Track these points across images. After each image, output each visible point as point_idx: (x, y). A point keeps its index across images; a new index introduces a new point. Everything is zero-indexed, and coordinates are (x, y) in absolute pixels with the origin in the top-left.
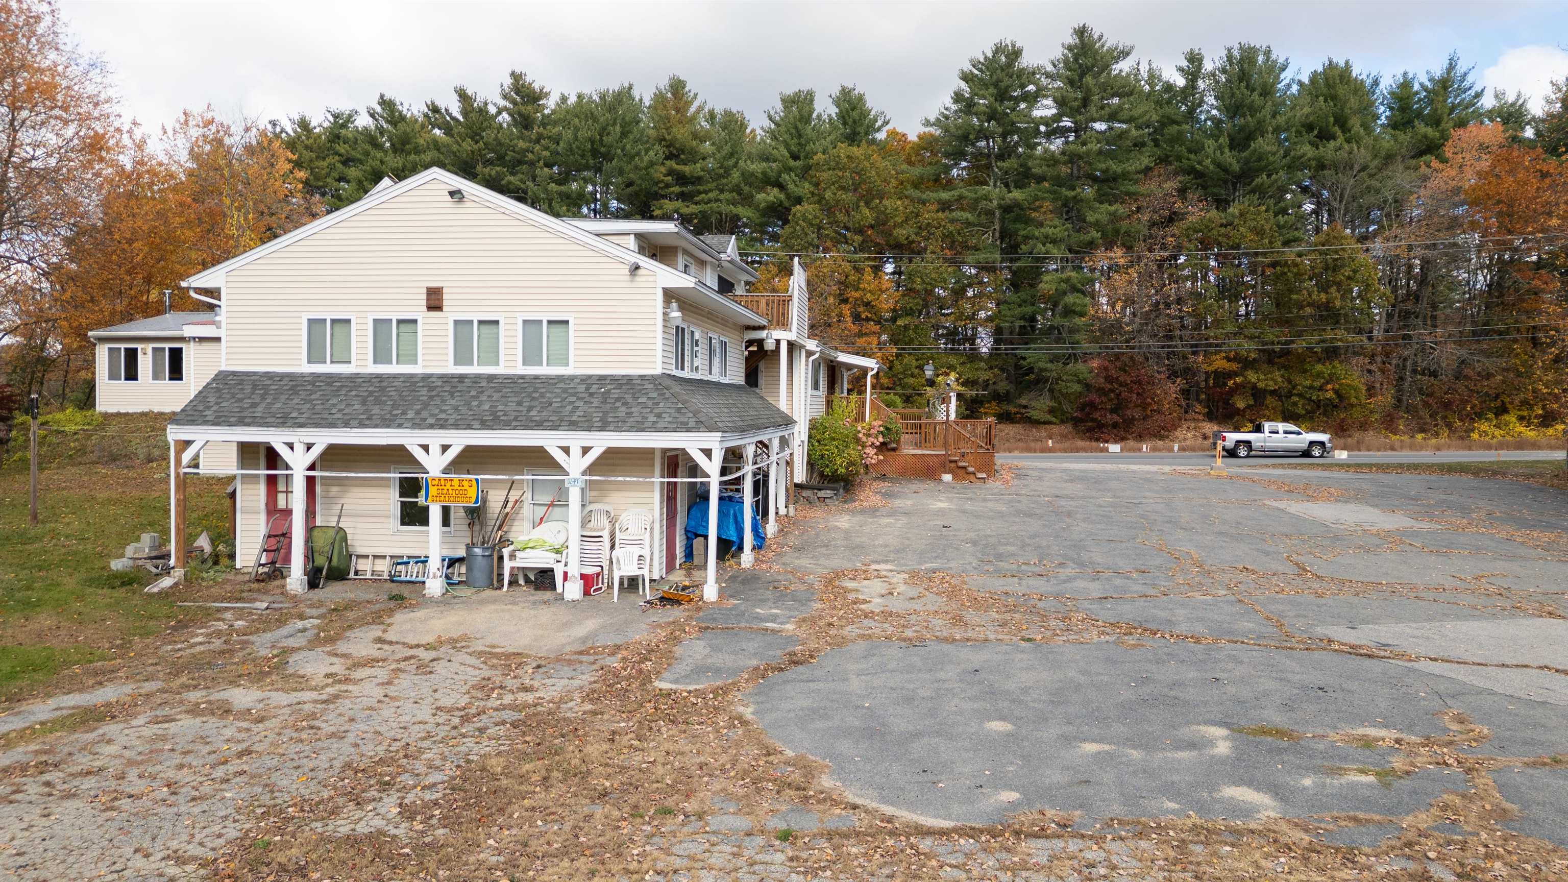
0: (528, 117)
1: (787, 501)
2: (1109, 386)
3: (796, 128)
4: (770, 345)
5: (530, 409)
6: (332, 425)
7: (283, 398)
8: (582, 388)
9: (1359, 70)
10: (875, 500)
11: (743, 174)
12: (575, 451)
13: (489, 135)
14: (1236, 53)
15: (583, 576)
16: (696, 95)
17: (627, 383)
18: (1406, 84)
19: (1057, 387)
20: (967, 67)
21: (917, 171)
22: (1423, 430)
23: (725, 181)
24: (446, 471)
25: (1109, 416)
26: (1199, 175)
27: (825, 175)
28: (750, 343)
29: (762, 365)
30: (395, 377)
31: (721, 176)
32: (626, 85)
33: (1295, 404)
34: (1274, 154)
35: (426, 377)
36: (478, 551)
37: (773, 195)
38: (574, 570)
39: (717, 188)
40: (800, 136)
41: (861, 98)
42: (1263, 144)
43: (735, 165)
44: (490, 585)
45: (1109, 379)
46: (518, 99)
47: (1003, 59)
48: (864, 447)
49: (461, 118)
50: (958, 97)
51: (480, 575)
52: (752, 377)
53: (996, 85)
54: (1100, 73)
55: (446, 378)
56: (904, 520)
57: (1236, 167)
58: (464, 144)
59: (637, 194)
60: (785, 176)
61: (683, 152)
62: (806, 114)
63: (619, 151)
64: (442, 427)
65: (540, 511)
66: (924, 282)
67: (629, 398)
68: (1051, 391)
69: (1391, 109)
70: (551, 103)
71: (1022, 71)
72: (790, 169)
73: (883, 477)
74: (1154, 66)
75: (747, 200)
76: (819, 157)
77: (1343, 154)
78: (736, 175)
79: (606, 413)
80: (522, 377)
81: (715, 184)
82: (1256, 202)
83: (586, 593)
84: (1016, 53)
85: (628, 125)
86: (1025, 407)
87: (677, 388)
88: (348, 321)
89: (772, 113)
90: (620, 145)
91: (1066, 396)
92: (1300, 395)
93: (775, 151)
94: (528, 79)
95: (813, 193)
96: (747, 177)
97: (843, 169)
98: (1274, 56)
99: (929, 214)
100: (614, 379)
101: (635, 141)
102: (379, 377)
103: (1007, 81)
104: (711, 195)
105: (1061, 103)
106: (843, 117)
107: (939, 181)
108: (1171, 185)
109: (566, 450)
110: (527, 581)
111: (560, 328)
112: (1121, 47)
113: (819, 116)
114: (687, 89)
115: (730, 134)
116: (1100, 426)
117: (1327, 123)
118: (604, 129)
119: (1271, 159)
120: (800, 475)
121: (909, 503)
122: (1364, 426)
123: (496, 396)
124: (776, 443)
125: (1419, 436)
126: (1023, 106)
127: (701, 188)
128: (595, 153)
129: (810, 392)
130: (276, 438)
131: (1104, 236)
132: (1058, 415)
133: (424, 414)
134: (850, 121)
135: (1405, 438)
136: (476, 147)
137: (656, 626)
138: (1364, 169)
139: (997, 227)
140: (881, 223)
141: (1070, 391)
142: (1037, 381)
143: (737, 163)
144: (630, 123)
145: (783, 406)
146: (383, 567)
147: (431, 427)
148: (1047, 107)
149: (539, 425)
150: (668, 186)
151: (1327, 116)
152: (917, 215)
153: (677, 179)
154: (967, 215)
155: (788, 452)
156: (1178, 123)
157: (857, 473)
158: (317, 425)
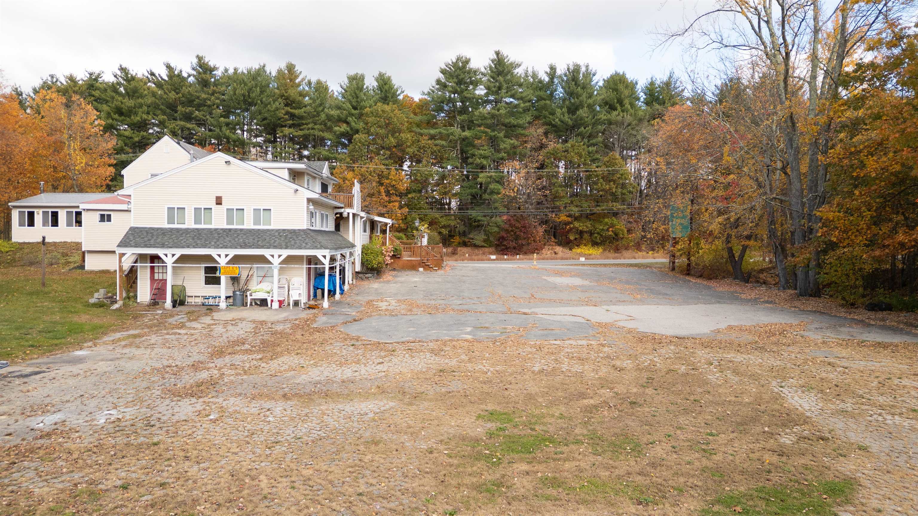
0: (207, 80)
1: (353, 278)
2: (511, 229)
3: (355, 93)
4: (345, 215)
5: (258, 241)
6: (183, 247)
7: (160, 237)
8: (277, 234)
9: (630, 76)
10: (390, 278)
11: (327, 115)
12: (276, 256)
13: (185, 90)
14: (572, 68)
15: (279, 301)
16: (301, 72)
17: (293, 232)
18: (652, 83)
19: (487, 229)
20: (443, 67)
21: (418, 118)
22: (653, 250)
23: (317, 118)
24: (227, 263)
25: (511, 243)
26: (554, 126)
27: (371, 119)
28: (337, 214)
29: (341, 222)
30: (204, 229)
31: (314, 116)
32: (262, 65)
33: (596, 237)
34: (587, 117)
35: (216, 230)
36: (238, 293)
37: (344, 127)
38: (276, 299)
39: (313, 122)
40: (357, 97)
41: (389, 78)
42: (583, 113)
43: (323, 110)
44: (243, 305)
45: (511, 225)
46: (201, 70)
47: (461, 64)
48: (385, 256)
49: (166, 79)
50: (438, 82)
51: (238, 301)
52: (337, 227)
53: (457, 77)
54: (507, 75)
55: (224, 230)
56: (400, 284)
57: (570, 123)
58: (170, 94)
59: (269, 124)
60: (350, 119)
61: (294, 102)
62: (360, 86)
63: (259, 102)
64: (226, 248)
65: (260, 279)
66: (421, 176)
67: (295, 237)
68: (485, 231)
69: (646, 94)
70: (219, 73)
71: (470, 70)
72: (352, 115)
73: (394, 269)
74: (535, 69)
75: (329, 129)
76: (368, 110)
77: (619, 118)
78: (323, 116)
79: (287, 243)
80: (253, 230)
81: (311, 120)
82: (580, 140)
83: (280, 307)
84: (467, 61)
85: (264, 88)
86: (473, 239)
87: (312, 234)
88: (184, 208)
89: (342, 84)
90: (260, 98)
91: (491, 233)
92: (598, 233)
93: (344, 105)
94: (206, 60)
95: (364, 128)
96: (329, 118)
97: (380, 117)
98: (590, 68)
99: (424, 141)
100: (288, 231)
101: (268, 96)
102: (197, 229)
103: (462, 76)
104: (310, 126)
105: (488, 88)
106: (380, 88)
107: (430, 124)
108: (541, 131)
109: (273, 256)
110: (256, 304)
111: (268, 212)
112: (517, 63)
113: (367, 87)
114: (296, 69)
115: (319, 94)
116: (507, 248)
117: (614, 102)
118: (251, 89)
119: (586, 119)
120: (358, 268)
121: (403, 279)
122: (627, 248)
123: (244, 237)
124: (348, 254)
125: (651, 252)
126: (471, 87)
127: (304, 122)
128: (245, 101)
129: (362, 233)
130: (160, 252)
131: (509, 155)
132: (488, 243)
133: (218, 243)
134: (384, 91)
135: (644, 253)
136: (177, 96)
137: (308, 314)
138: (629, 125)
139: (459, 148)
140: (399, 145)
141: (493, 231)
142: (478, 226)
143: (323, 109)
144: (265, 86)
145: (351, 239)
146: (199, 301)
147: (222, 248)
148: (481, 89)
149: (262, 247)
150: (286, 120)
151: (614, 99)
152: (418, 141)
153: (291, 116)
154: (443, 143)
155: (353, 258)
156: (545, 100)
157: (382, 267)
158: (177, 247)
